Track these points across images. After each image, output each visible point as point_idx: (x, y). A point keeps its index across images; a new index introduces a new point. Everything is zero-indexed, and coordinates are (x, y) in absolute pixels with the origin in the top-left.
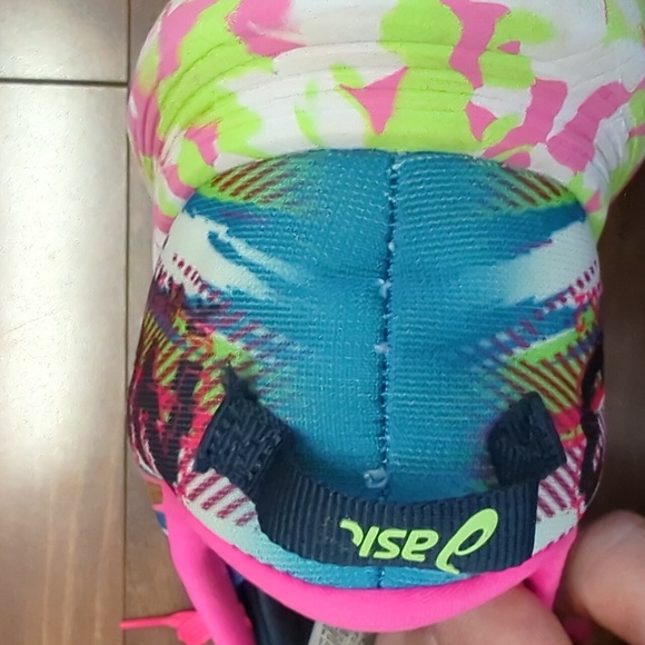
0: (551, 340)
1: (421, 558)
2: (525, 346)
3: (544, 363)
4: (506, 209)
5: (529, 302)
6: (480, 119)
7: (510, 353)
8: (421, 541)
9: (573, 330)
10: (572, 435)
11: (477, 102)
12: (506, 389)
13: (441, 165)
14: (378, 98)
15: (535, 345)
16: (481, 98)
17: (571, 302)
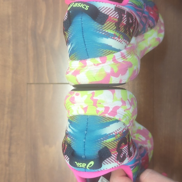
0: (110, 139)
1: (85, 167)
2: (106, 140)
3: (109, 142)
4: (102, 122)
5: (106, 134)
6: (98, 111)
7: (103, 141)
8: (84, 165)
9: (115, 137)
10: (114, 152)
11: (97, 109)
12: (102, 146)
13: (94, 117)
14: (85, 109)
15: (107, 140)
16: (98, 109)
17: (114, 134)
